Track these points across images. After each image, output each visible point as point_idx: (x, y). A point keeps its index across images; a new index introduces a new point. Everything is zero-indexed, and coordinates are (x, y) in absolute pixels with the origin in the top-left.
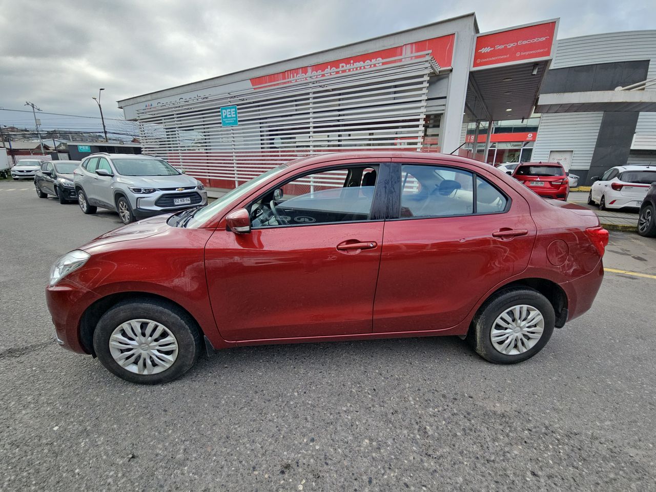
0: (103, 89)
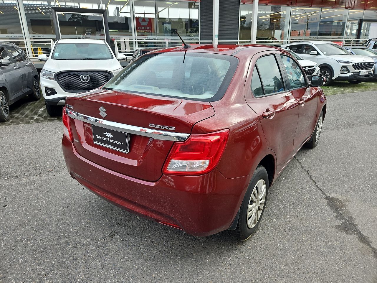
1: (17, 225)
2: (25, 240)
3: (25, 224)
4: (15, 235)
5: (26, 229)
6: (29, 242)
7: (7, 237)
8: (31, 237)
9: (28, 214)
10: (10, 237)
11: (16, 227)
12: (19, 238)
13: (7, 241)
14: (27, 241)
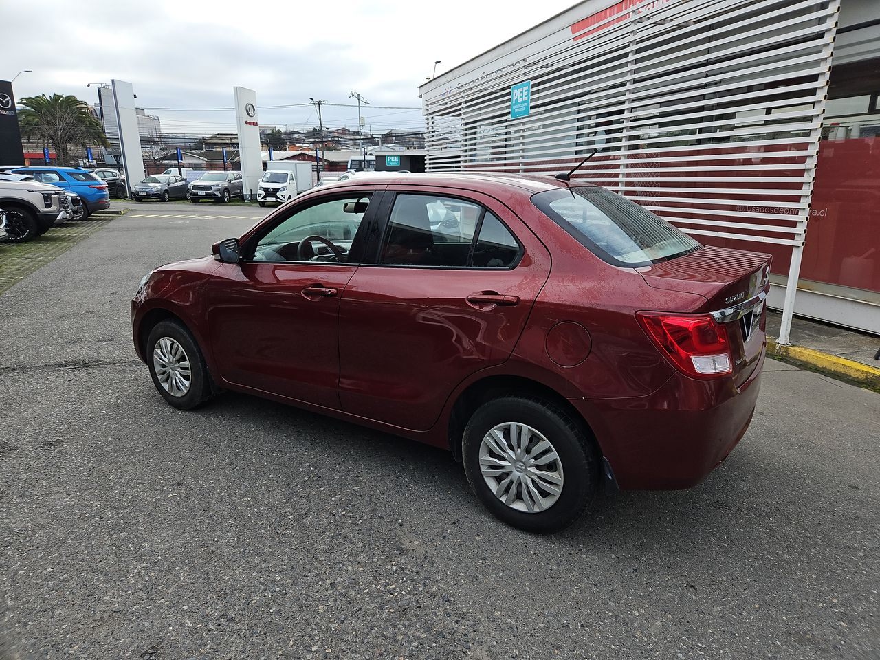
0: (439, 62)
1: (819, 652)
2: (835, 610)
3: (803, 639)
4: (844, 635)
5: (812, 626)
6: (835, 601)
7: (861, 649)
8: (821, 605)
9: (770, 652)
10: (857, 644)
11: (823, 650)
12: (842, 623)
13: (869, 641)
14: (834, 605)
